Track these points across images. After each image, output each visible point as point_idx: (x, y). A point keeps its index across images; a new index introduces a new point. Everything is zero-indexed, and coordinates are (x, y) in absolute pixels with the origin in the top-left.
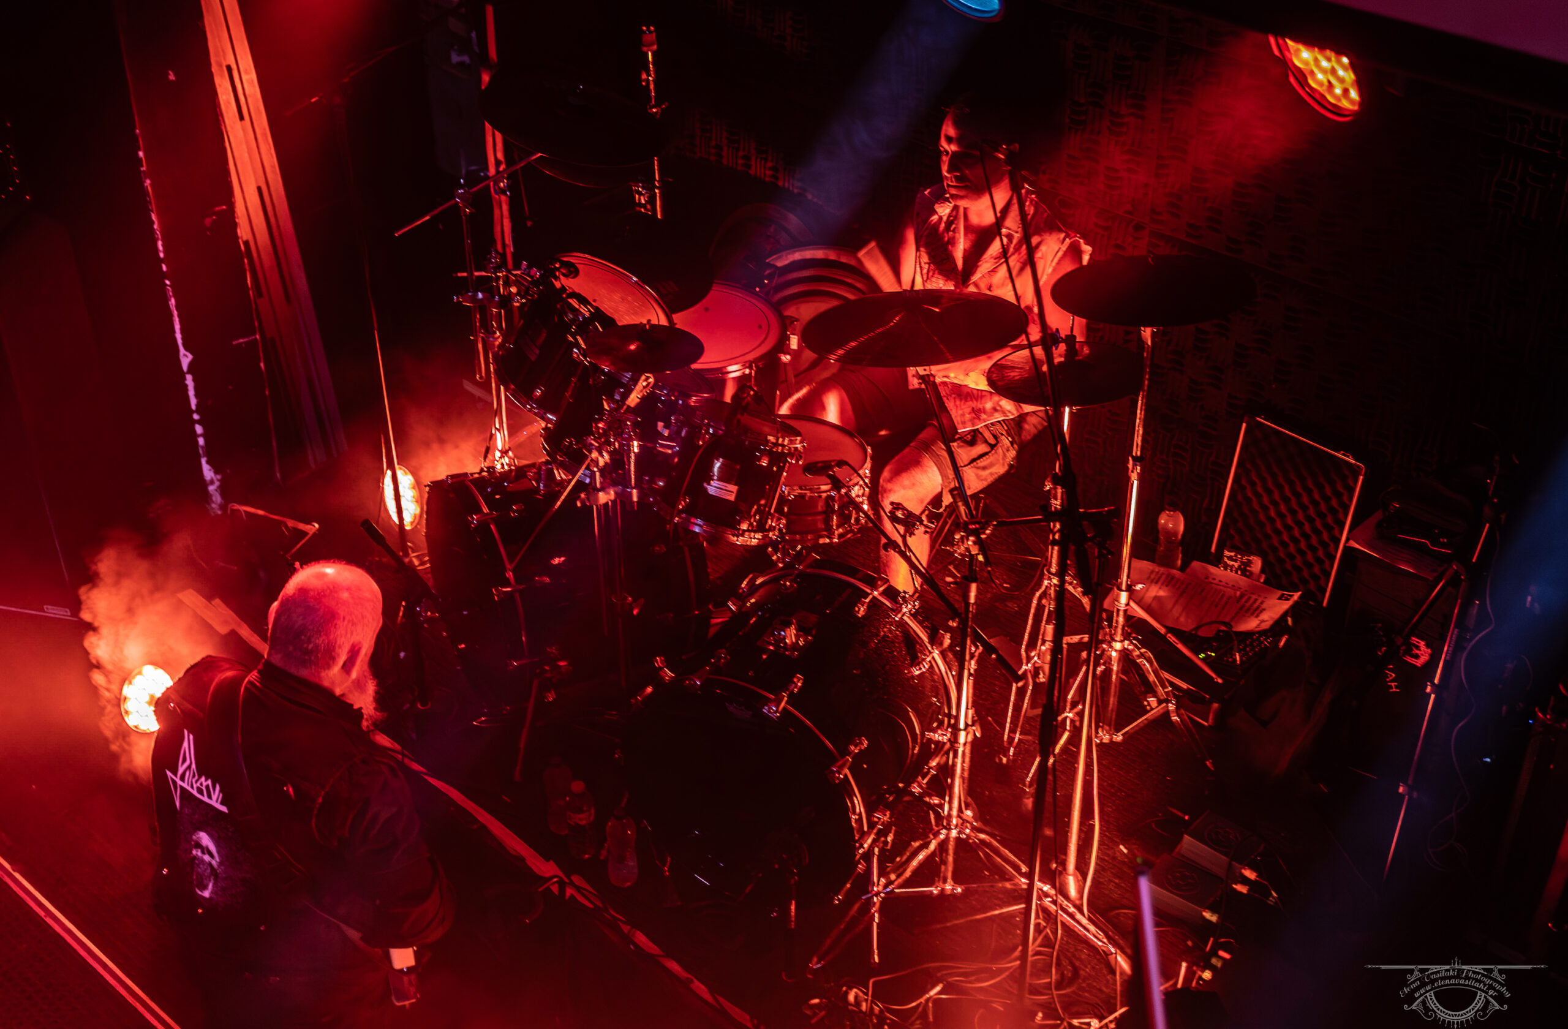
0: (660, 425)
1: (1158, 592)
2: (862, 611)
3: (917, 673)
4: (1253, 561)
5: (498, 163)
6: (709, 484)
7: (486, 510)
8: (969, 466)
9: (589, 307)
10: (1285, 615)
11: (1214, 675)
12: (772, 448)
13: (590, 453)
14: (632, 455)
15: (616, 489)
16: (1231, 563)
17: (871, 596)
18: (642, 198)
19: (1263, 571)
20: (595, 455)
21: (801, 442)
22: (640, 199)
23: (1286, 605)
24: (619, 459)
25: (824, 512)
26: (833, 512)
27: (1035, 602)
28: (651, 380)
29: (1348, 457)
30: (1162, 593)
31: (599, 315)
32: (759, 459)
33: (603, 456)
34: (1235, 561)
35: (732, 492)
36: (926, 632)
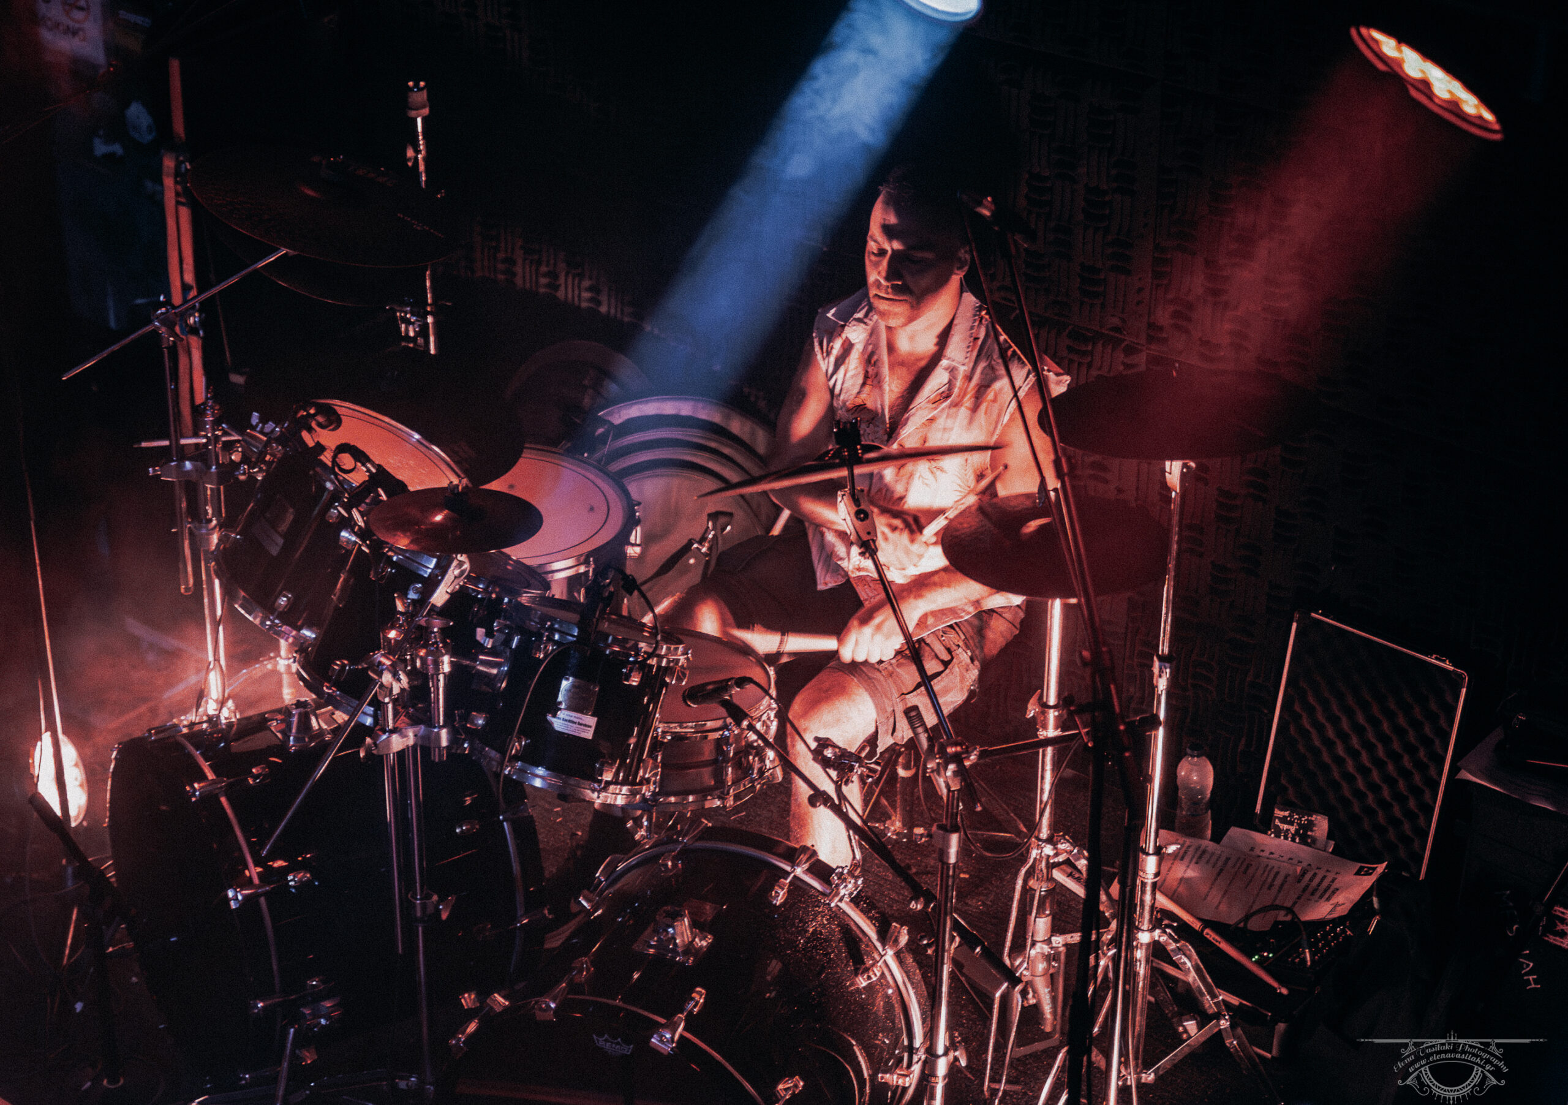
0: (480, 632)
1: (1185, 872)
2: (780, 896)
3: (864, 984)
4: (1316, 822)
5: (186, 288)
6: (554, 716)
7: (211, 776)
8: (915, 693)
9: (369, 465)
10: (1367, 895)
11: (1275, 984)
12: (646, 660)
13: (380, 674)
14: (441, 677)
15: (416, 729)
16: (1286, 827)
17: (792, 875)
18: (411, 328)
19: (1330, 836)
20: (387, 678)
21: (685, 653)
22: (407, 330)
23: (1368, 882)
24: (421, 683)
25: (715, 762)
26: (726, 760)
27: (1020, 882)
28: (467, 566)
29: (1444, 661)
30: (1191, 873)
31: (381, 477)
32: (628, 677)
33: (399, 680)
34: (1291, 823)
35: (590, 727)
36: (874, 924)
